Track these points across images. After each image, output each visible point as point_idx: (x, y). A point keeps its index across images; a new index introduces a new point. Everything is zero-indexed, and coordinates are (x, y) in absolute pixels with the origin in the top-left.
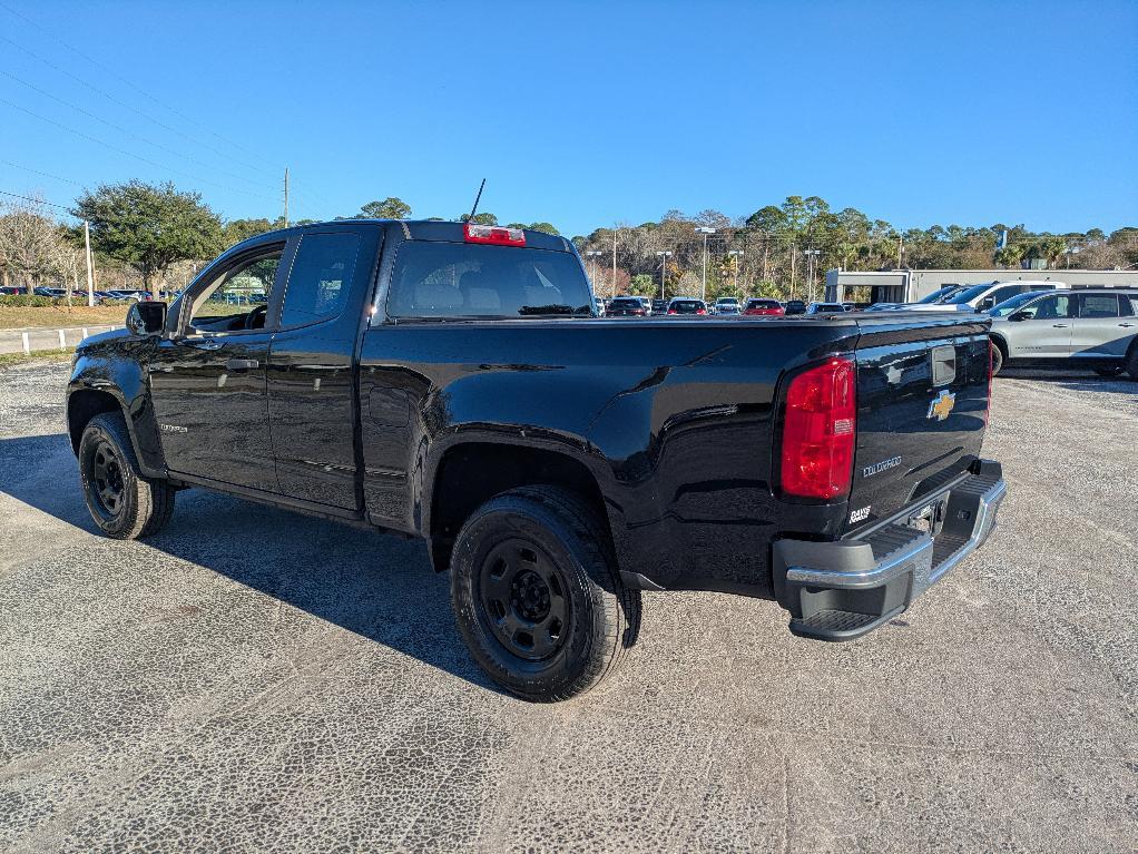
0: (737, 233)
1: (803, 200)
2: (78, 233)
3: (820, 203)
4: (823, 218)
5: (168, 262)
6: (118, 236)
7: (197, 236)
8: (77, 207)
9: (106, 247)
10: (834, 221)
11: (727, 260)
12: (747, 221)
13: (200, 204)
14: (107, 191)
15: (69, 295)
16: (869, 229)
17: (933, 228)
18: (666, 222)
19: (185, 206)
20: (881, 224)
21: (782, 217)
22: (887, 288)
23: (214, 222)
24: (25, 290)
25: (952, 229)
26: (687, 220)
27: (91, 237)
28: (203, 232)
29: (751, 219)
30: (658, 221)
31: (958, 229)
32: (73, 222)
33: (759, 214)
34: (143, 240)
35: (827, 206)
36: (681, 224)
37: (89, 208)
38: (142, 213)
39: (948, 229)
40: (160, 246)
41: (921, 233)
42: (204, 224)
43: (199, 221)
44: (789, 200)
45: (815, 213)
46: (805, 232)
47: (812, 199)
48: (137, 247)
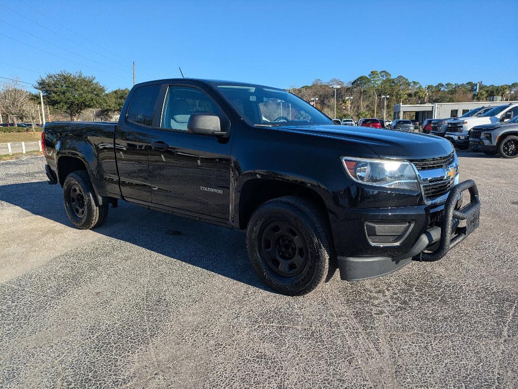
0: (348, 89)
1: (378, 72)
2: (38, 97)
3: (387, 74)
4: (388, 80)
5: (81, 109)
6: (57, 98)
7: (94, 97)
8: (37, 84)
9: (51, 103)
10: (393, 82)
11: (344, 102)
12: (352, 83)
13: (94, 82)
14: (51, 77)
15: (34, 126)
16: (409, 85)
17: (439, 84)
18: (314, 85)
19: (88, 83)
20: (415, 83)
21: (369, 81)
22: (423, 112)
23: (102, 90)
24: (13, 125)
25: (448, 85)
26: (324, 84)
27: (43, 99)
28: (97, 95)
29: (354, 82)
30: (310, 85)
31: (451, 85)
32: (35, 92)
33: (358, 79)
34: (68, 99)
35: (390, 75)
36: (321, 86)
37: (42, 85)
38: (68, 87)
39: (446, 85)
40: (76, 102)
41: (434, 87)
42: (97, 91)
43: (94, 90)
44: (372, 72)
45: (384, 79)
46: (380, 88)
47: (383, 72)
48: (66, 103)
